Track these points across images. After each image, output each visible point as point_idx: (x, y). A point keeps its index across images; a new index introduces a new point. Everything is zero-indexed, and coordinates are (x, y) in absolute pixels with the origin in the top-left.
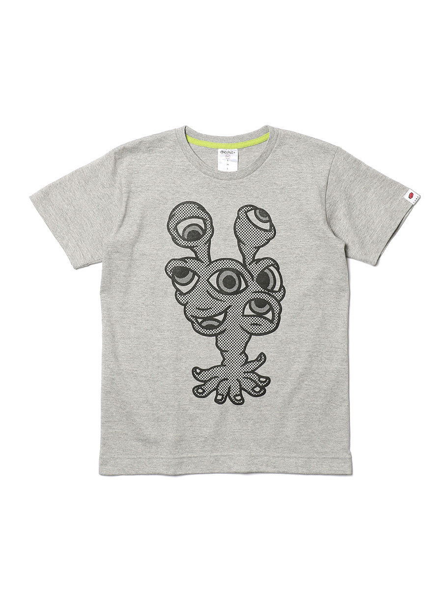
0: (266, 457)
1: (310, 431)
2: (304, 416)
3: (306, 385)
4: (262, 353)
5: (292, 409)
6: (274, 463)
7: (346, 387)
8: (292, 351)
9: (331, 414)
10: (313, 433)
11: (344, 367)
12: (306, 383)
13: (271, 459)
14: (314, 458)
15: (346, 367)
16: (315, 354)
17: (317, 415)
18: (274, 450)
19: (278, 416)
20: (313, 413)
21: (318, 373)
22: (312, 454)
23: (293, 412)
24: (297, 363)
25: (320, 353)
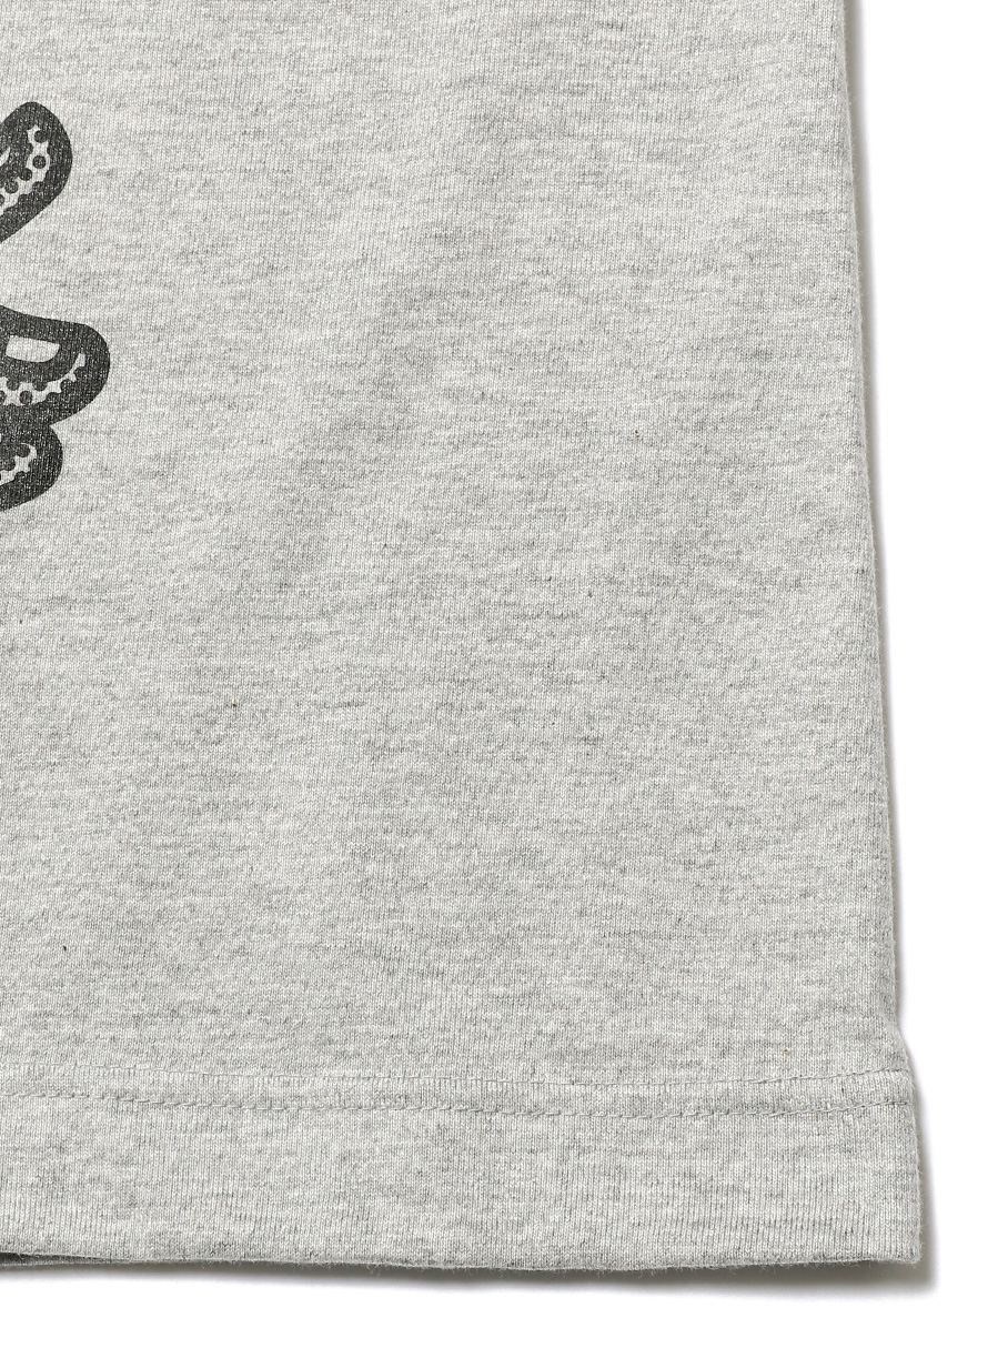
0: (40, 1107)
1: (495, 839)
2: (430, 695)
3: (453, 394)
4: (32, 113)
5: (321, 627)
6: (127, 1162)
7: (839, 395)
8: (320, 90)
9: (702, 675)
10: (525, 857)
11: (817, 202)
12: (451, 374)
13: (99, 1117)
14: (534, 1113)
15: (836, 200)
16: (538, 110)
17: (556, 681)
18: (131, 1033)
19: (170, 690)
20: (528, 668)
21: (567, 287)
22: (515, 1070)
23: (326, 655)
24: (364, 198)
25: (584, 104)
